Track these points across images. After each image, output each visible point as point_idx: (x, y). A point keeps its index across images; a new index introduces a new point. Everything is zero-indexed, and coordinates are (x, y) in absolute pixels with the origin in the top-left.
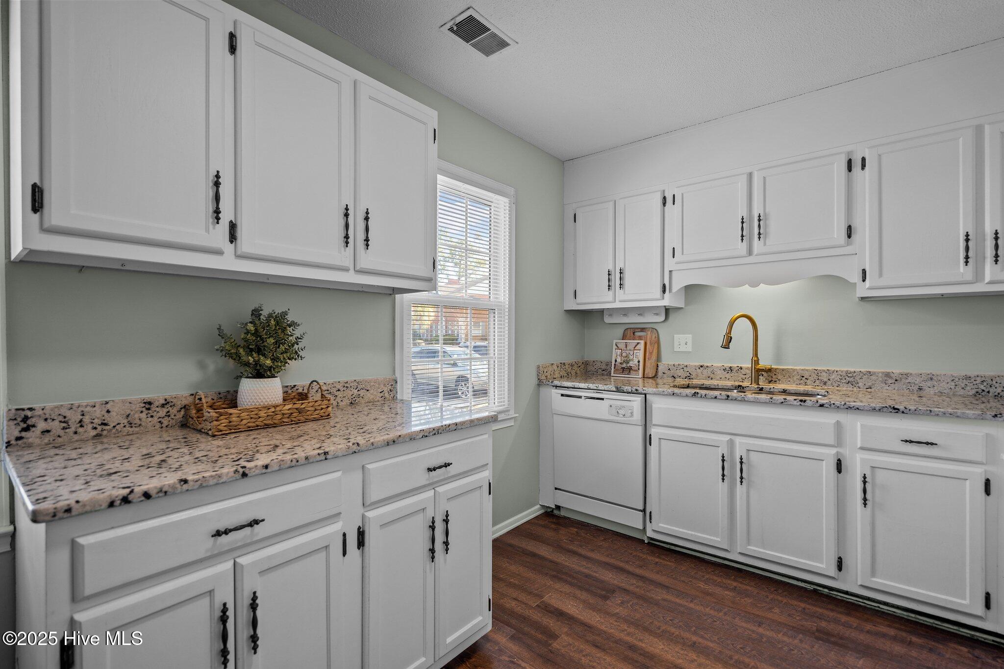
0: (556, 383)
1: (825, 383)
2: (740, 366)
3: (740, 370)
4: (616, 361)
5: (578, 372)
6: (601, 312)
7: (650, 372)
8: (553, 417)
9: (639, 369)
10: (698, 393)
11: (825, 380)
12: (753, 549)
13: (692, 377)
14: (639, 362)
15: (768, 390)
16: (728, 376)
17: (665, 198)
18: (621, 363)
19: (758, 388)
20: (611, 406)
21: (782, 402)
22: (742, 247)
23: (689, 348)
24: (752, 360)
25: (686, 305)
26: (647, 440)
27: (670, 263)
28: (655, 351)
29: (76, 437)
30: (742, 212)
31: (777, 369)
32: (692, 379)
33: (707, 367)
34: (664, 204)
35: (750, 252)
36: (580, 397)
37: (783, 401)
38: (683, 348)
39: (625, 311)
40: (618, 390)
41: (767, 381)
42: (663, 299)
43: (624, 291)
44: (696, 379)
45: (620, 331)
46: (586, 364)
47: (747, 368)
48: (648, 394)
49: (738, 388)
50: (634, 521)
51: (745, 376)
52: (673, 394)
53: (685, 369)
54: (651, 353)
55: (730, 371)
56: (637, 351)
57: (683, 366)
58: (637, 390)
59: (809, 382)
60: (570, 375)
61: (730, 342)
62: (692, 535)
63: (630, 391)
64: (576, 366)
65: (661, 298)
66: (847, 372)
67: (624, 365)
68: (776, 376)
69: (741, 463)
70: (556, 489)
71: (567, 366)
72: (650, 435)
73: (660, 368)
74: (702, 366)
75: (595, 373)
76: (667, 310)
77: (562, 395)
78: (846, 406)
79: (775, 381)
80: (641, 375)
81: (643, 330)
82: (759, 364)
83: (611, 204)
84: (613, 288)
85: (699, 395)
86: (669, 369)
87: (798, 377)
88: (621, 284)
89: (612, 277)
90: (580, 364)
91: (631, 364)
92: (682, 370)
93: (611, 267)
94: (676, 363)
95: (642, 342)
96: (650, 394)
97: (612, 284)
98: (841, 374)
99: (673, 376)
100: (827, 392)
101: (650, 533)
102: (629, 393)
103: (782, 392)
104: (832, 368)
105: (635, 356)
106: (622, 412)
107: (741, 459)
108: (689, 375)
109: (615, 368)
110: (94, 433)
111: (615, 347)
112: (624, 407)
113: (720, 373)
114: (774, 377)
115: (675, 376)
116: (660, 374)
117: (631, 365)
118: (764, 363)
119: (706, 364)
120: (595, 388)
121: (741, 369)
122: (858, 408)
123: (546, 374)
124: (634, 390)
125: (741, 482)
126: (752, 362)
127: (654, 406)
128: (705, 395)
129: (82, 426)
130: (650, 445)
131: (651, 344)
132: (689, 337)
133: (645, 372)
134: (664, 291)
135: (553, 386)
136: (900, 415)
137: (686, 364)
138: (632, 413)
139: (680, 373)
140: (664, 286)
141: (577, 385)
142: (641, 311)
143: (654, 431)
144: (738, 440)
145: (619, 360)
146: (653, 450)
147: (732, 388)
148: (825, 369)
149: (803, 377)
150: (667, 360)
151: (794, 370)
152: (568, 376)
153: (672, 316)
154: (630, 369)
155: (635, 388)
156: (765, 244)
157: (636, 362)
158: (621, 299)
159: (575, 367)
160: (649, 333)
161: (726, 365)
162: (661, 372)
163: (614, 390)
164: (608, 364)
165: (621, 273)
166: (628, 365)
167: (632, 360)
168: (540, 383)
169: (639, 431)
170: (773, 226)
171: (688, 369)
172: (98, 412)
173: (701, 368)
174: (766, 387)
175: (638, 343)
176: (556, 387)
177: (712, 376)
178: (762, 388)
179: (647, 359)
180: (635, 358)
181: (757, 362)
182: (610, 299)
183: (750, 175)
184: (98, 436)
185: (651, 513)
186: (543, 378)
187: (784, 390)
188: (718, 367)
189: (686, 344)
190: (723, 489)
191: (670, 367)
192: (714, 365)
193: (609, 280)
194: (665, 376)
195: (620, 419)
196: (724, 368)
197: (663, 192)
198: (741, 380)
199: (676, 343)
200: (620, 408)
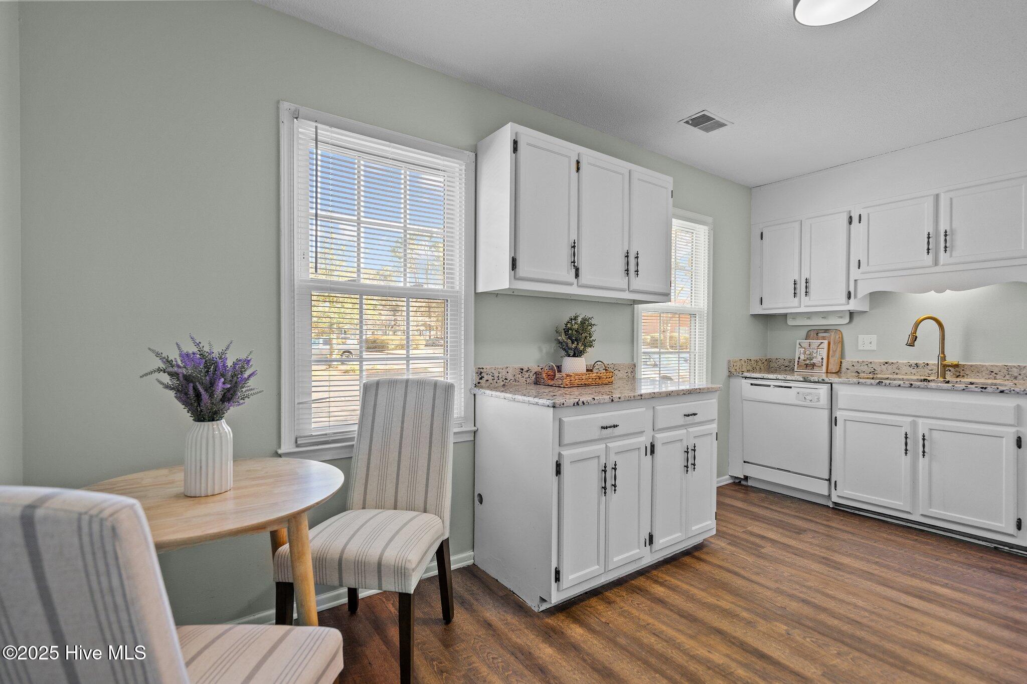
0: (746, 374)
2: (926, 362)
3: (926, 366)
4: (799, 358)
5: (762, 368)
6: (785, 316)
7: (833, 367)
8: (742, 403)
9: (822, 365)
10: (882, 382)
11: (1016, 374)
12: (935, 511)
13: (876, 372)
14: (822, 359)
16: (914, 371)
17: (851, 217)
18: (804, 360)
19: (944, 381)
20: (798, 393)
21: (963, 389)
22: (929, 259)
23: (874, 347)
24: (938, 357)
25: (871, 308)
26: (833, 421)
27: (855, 273)
28: (839, 349)
29: (497, 385)
30: (929, 228)
31: (965, 365)
32: (877, 374)
33: (892, 363)
34: (850, 223)
35: (936, 263)
36: (769, 386)
37: (965, 388)
38: (867, 347)
39: (809, 315)
40: (806, 380)
41: (954, 376)
42: (848, 304)
43: (810, 299)
44: (880, 374)
45: (803, 333)
46: (769, 361)
47: (934, 365)
48: (834, 383)
49: (924, 381)
50: (822, 488)
51: (931, 372)
52: (859, 383)
53: (869, 365)
54: (834, 352)
55: (916, 367)
56: (820, 350)
57: (867, 363)
58: (823, 380)
60: (755, 369)
61: (915, 340)
62: (875, 500)
63: (817, 380)
64: (760, 362)
65: (846, 303)
67: (808, 362)
68: (964, 371)
69: (924, 439)
70: (745, 462)
71: (753, 362)
72: (836, 417)
73: (843, 365)
74: (886, 363)
75: (778, 369)
76: (851, 314)
77: (752, 384)
78: (1025, 392)
79: (963, 376)
80: (824, 369)
81: (826, 331)
82: (945, 360)
83: (797, 225)
84: (798, 295)
85: (883, 384)
86: (853, 365)
87: (988, 372)
88: (806, 292)
89: (798, 286)
90: (763, 361)
91: (814, 361)
92: (866, 366)
93: (797, 278)
94: (861, 360)
95: (826, 342)
96: (836, 383)
97: (798, 291)
99: (857, 372)
100: (1016, 384)
101: (835, 499)
102: (816, 382)
105: (818, 354)
106: (809, 398)
107: (924, 436)
108: (873, 370)
109: (798, 364)
110: (503, 383)
111: (798, 346)
112: (811, 394)
113: (905, 369)
114: (962, 372)
115: (859, 371)
116: (844, 369)
117: (815, 362)
118: (951, 359)
119: (890, 361)
120: (784, 378)
121: (928, 365)
123: (736, 368)
124: (820, 380)
125: (924, 455)
126: (939, 358)
127: (839, 393)
128: (889, 384)
129: (498, 379)
130: (836, 425)
131: (835, 343)
132: (874, 338)
133: (829, 369)
134: (849, 297)
135: (743, 377)
137: (870, 361)
138: (818, 399)
139: (865, 368)
140: (849, 293)
141: (766, 376)
142: (825, 315)
143: (838, 414)
144: (920, 421)
145: (802, 357)
146: (838, 430)
148: (1016, 365)
149: (992, 372)
150: (851, 357)
151: (983, 366)
153: (856, 319)
154: (813, 365)
155: (822, 378)
156: (951, 256)
157: (820, 359)
158: (806, 304)
159: (760, 363)
160: (833, 334)
161: (911, 362)
163: (802, 379)
164: (792, 361)
165: (806, 282)
166: (812, 362)
167: (816, 357)
168: (731, 375)
169: (825, 414)
170: (960, 241)
171: (872, 366)
172: (504, 373)
173: (885, 364)
174: (953, 380)
175: (822, 343)
176: (746, 378)
177: (897, 371)
178: (949, 381)
179: (830, 357)
180: (818, 355)
181: (944, 358)
182: (796, 304)
183: (937, 197)
184: (504, 385)
185: (836, 482)
186: (733, 370)
187: (971, 383)
188: (903, 364)
189: (871, 343)
190: (905, 461)
191: (854, 364)
192: (899, 361)
193: (795, 289)
194: (849, 371)
195: (808, 403)
196: (909, 364)
197: (850, 212)
198: (928, 375)
199: (860, 343)
200: (807, 395)
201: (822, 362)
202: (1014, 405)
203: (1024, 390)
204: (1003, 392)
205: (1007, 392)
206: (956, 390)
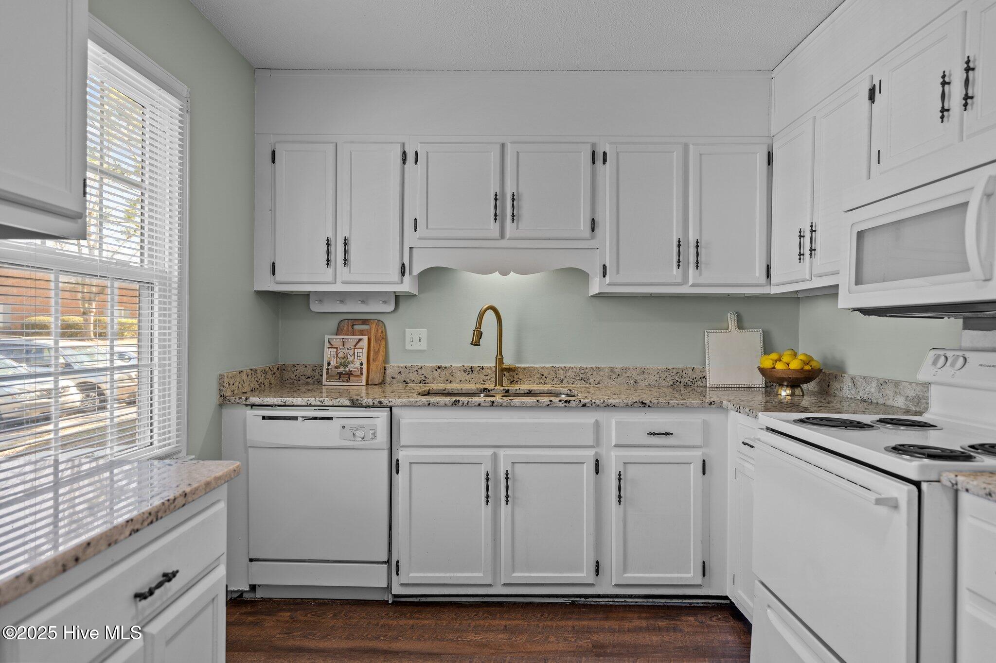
0: (254, 400)
1: (562, 381)
2: (481, 366)
3: (481, 370)
4: (329, 364)
5: (273, 381)
6: (306, 296)
7: (376, 377)
8: (247, 452)
9: (362, 374)
10: (459, 401)
11: (562, 377)
12: (520, 575)
13: (427, 381)
14: (361, 364)
15: (514, 391)
16: (468, 378)
17: (404, 153)
18: (336, 367)
19: (504, 390)
20: (343, 427)
21: (548, 405)
22: (494, 228)
23: (423, 346)
24: (496, 358)
25: (420, 291)
26: (394, 467)
27: (410, 238)
28: (382, 350)
30: (494, 187)
31: (519, 367)
32: (428, 383)
33: (446, 368)
34: (404, 161)
35: (502, 235)
36: (295, 418)
37: (549, 403)
38: (417, 346)
39: (342, 297)
40: (355, 404)
41: (509, 382)
42: (402, 282)
43: (350, 271)
44: (432, 383)
45: (333, 324)
46: (282, 369)
47: (490, 368)
48: (394, 406)
49: (484, 391)
50: (376, 578)
51: (487, 377)
52: (429, 404)
53: (419, 371)
54: (376, 353)
55: (471, 372)
56: (359, 350)
57: (416, 368)
58: (380, 402)
59: (548, 381)
60: (263, 386)
61: (481, 338)
62: (450, 578)
63: (371, 404)
64: (270, 372)
65: (400, 282)
66: (581, 369)
67: (341, 370)
68: (517, 376)
69: (507, 479)
70: (251, 560)
71: (259, 374)
72: (398, 460)
73: (387, 372)
74: (439, 368)
75: (296, 382)
76: (398, 298)
77: (264, 418)
78: (605, 405)
79: (517, 382)
80: (364, 383)
81: (365, 322)
82: (503, 363)
83: (331, 147)
84: (332, 263)
85: (460, 404)
86: (400, 373)
87: (539, 376)
88: (345, 260)
89: (332, 249)
90: (274, 371)
91: (351, 367)
92: (416, 373)
93: (330, 235)
94: (409, 365)
95: (365, 338)
96: (398, 406)
97: (332, 257)
98: (576, 371)
99: (405, 381)
100: (570, 390)
101: (396, 590)
102: (369, 407)
103: (528, 393)
104: (568, 365)
105: (356, 357)
106: (360, 434)
107: (507, 474)
108: (424, 379)
109: (327, 373)
111: (327, 345)
112: (362, 427)
113: (460, 375)
114: (515, 377)
115: (408, 380)
116: (388, 379)
117: (351, 369)
118: (508, 361)
119: (444, 365)
120: (319, 403)
121: (483, 369)
122: (614, 405)
123: (233, 388)
124: (376, 403)
125: (507, 501)
126: (497, 360)
127: (403, 421)
128: (467, 403)
130: (398, 472)
131: (376, 340)
132: (423, 332)
133: (370, 378)
134: (403, 273)
135: (247, 405)
136: (647, 409)
137: (420, 365)
138: (374, 434)
139: (414, 376)
140: (403, 266)
141: (290, 400)
142: (364, 297)
143: (402, 455)
144: (502, 453)
145: (333, 363)
146: (401, 480)
147: (478, 392)
148: (562, 366)
149: (543, 375)
150: (396, 361)
151: (534, 368)
152: (259, 389)
153: (403, 306)
154: (349, 374)
155: (378, 400)
156: (518, 228)
157: (358, 365)
158: (345, 279)
159: (269, 375)
160: (374, 326)
161: (466, 365)
162: (390, 377)
163: (348, 403)
164: (318, 368)
165: (345, 244)
166: (347, 369)
167: (353, 362)
168: (224, 402)
169: (385, 454)
170: (526, 208)
171: (423, 372)
173: (438, 370)
174: (512, 388)
175: (360, 340)
176: (253, 406)
177: (451, 378)
178: (509, 390)
179: (371, 361)
180: (356, 359)
181: (501, 361)
182: (330, 278)
183: (503, 146)
185: (398, 562)
186: (229, 393)
187: (529, 390)
188: (457, 368)
189: (420, 340)
190: (485, 512)
191: (400, 370)
192: (454, 365)
193: (328, 253)
194: (395, 381)
195: (358, 443)
196: (464, 368)
197: (403, 145)
198: (483, 382)
199: (408, 339)
200: (358, 429)
201: (362, 369)
202: (593, 421)
203: (604, 402)
204: (584, 405)
205: (588, 405)
206: (540, 407)
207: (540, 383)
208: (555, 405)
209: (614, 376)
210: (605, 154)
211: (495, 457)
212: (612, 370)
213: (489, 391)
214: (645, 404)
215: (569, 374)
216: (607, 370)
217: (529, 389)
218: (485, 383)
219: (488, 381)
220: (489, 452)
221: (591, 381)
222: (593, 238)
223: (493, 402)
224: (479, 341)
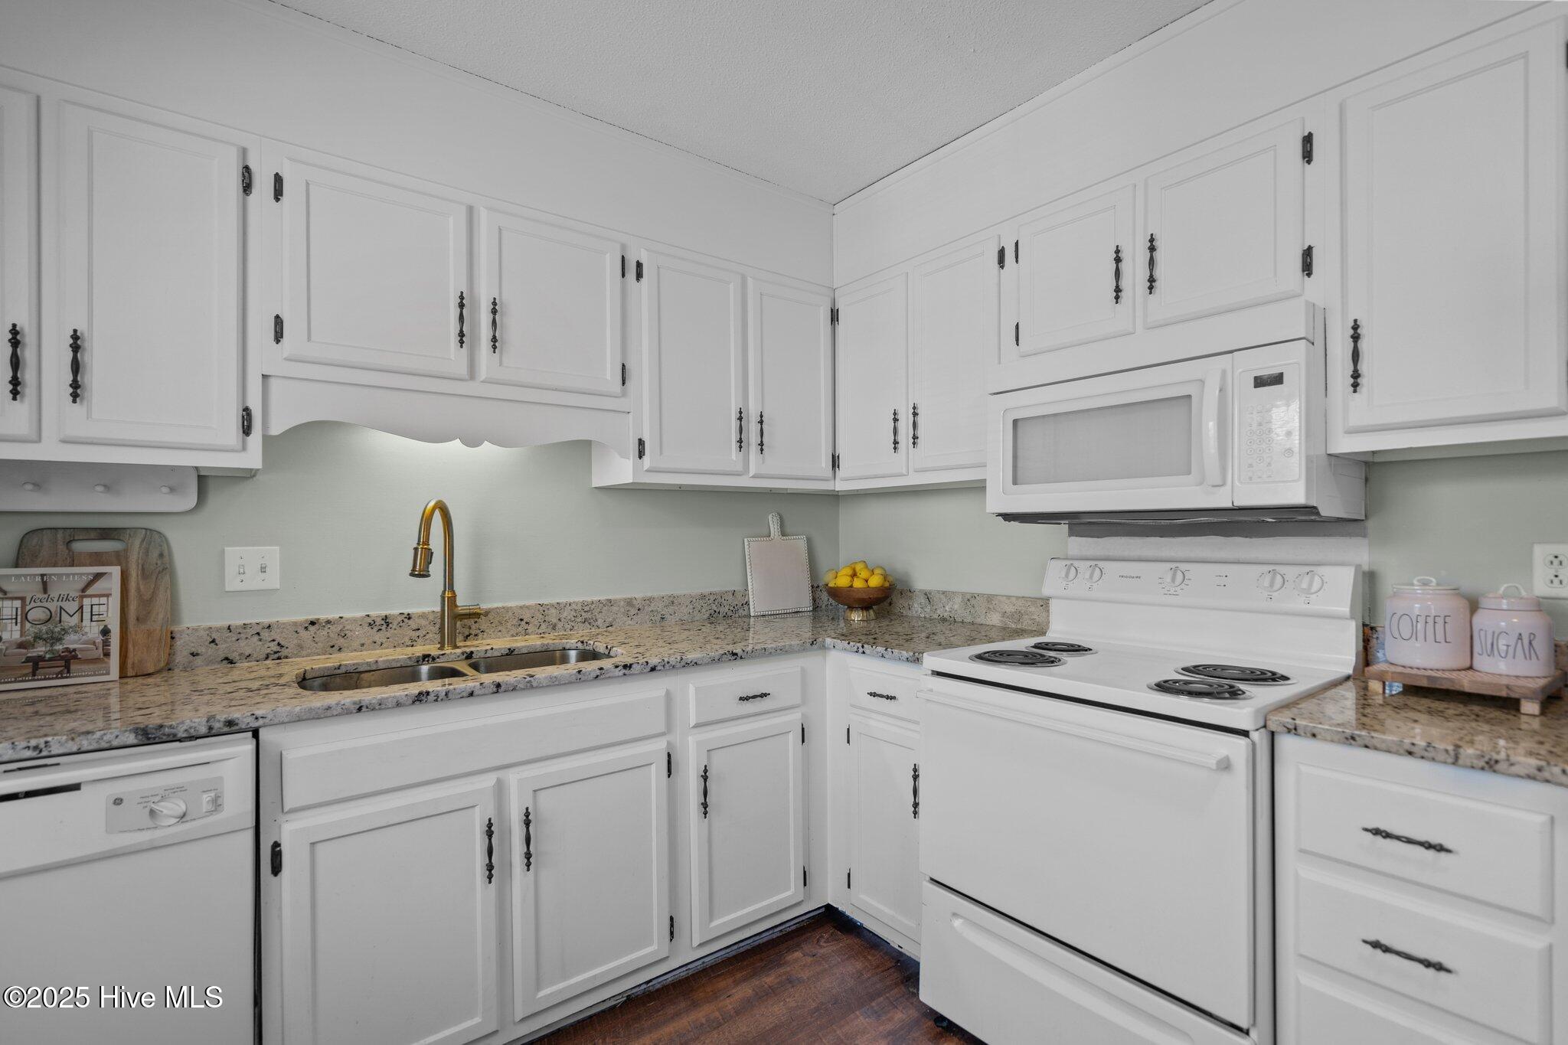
1: (554, 627)
2: (406, 611)
3: (406, 620)
7: (147, 658)
9: (107, 654)
11: (554, 620)
13: (284, 652)
14: (106, 632)
16: (379, 637)
18: (21, 646)
19: (463, 653)
21: (597, 676)
23: (273, 580)
24: (443, 598)
26: (267, 861)
27: (264, 354)
28: (163, 595)
32: (286, 657)
33: (328, 622)
34: (247, 188)
35: (472, 374)
38: (254, 582)
42: (244, 448)
44: (297, 656)
47: (427, 615)
48: (262, 727)
49: (424, 660)
51: (417, 633)
53: (265, 634)
54: (146, 603)
55: (385, 626)
56: (95, 601)
57: (258, 629)
58: (231, 723)
59: (531, 628)
63: (203, 731)
65: (240, 447)
66: (583, 604)
67: (40, 650)
68: (477, 625)
69: (527, 823)
72: (276, 845)
73: (179, 643)
74: (313, 623)
78: (683, 663)
79: (476, 635)
80: (115, 673)
81: (105, 534)
82: (456, 606)
85: (431, 697)
86: (213, 641)
87: (515, 622)
88: (74, 387)
89: (29, 355)
91: (71, 642)
92: (256, 638)
93: (23, 321)
94: (236, 623)
95: (115, 571)
96: (276, 723)
97: (28, 377)
98: (576, 608)
99: (227, 659)
102: (197, 737)
103: (507, 654)
104: (563, 600)
105: (87, 616)
106: (171, 808)
107: (527, 814)
108: (276, 648)
112: (180, 789)
113: (360, 633)
114: (473, 627)
115: (233, 656)
116: (182, 657)
117: (71, 646)
118: (463, 601)
119: (323, 616)
120: (27, 754)
121: (409, 618)
125: (528, 865)
127: (289, 756)
128: (446, 695)
131: (144, 576)
132: (272, 554)
133: (130, 662)
134: (247, 430)
137: (266, 621)
138: (214, 801)
139: (249, 646)
140: (247, 415)
142: (110, 476)
143: (291, 833)
145: (14, 636)
146: (286, 887)
148: (554, 601)
149: (522, 620)
150: (202, 617)
151: (507, 609)
154: (67, 659)
156: (502, 364)
160: (133, 543)
161: (373, 613)
162: (186, 653)
163: (129, 740)
165: (76, 348)
166: (59, 647)
167: (76, 629)
169: (235, 846)
171: (274, 635)
173: (312, 628)
174: (478, 649)
177: (341, 642)
178: (472, 652)
179: (133, 622)
181: (453, 600)
182: (23, 427)
183: (470, 210)
187: (509, 649)
188: (355, 620)
189: (263, 570)
190: (482, 894)
191: (214, 636)
192: (346, 615)
193: (14, 363)
194: (198, 660)
195: (168, 829)
196: (370, 620)
197: (244, 152)
198: (410, 643)
199: (231, 570)
200: (163, 798)
201: (106, 643)
202: (663, 693)
203: (682, 659)
204: (653, 669)
205: (658, 668)
207: (517, 634)
208: (607, 676)
209: (633, 611)
210: (639, 265)
211: (500, 788)
212: (629, 602)
213: (434, 659)
214: (736, 654)
215: (565, 614)
216: (622, 603)
217: (508, 646)
218: (414, 643)
219: (420, 641)
220: (489, 780)
221: (600, 622)
222: (624, 394)
223: (498, 686)
224: (428, 568)
